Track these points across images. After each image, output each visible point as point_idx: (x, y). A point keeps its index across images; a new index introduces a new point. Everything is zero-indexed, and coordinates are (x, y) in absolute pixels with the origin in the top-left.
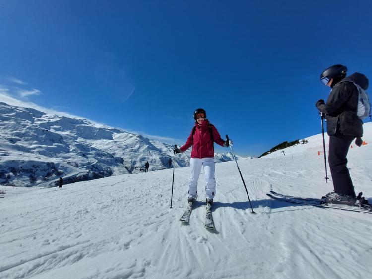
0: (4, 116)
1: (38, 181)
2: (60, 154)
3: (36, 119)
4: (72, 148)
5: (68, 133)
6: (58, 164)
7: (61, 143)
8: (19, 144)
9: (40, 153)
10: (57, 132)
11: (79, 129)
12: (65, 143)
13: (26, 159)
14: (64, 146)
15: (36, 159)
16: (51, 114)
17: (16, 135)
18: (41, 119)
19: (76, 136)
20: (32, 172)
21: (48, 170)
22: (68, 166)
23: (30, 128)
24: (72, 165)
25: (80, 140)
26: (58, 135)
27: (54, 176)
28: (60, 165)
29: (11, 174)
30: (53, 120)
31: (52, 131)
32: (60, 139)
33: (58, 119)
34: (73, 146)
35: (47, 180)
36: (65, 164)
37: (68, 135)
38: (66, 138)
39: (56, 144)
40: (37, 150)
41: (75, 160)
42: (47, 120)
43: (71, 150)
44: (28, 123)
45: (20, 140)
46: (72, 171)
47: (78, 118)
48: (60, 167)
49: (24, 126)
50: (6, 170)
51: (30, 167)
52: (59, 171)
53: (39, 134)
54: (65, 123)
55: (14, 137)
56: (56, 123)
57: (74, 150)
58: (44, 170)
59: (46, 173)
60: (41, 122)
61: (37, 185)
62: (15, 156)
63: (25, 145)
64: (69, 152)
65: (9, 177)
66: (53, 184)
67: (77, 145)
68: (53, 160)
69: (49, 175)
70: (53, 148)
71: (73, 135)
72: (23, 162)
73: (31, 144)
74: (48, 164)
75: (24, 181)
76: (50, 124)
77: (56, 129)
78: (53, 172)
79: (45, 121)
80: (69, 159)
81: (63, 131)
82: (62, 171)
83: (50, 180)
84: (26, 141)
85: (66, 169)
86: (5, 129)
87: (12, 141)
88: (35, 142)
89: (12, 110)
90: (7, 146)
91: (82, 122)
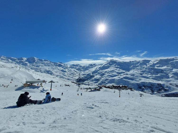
0: (137, 65)
1: (155, 92)
2: (164, 79)
3: (147, 64)
4: (171, 75)
5: (165, 67)
6: (164, 85)
7: (163, 73)
8: (144, 75)
9: (153, 79)
10: (159, 68)
11: (172, 64)
12: (165, 73)
13: (148, 82)
14: (165, 74)
15: (152, 82)
16: (153, 60)
17: (142, 72)
18: (150, 63)
19: (171, 68)
20: (151, 88)
21: (159, 87)
22: (170, 86)
23: (146, 68)
24: (173, 86)
25: (174, 70)
26: (160, 69)
27: (163, 91)
28: (165, 85)
29: (143, 87)
30: (155, 63)
31: (156, 68)
32: (162, 71)
33: (158, 61)
34: (171, 74)
35: (160, 93)
36: (168, 84)
37: (166, 68)
38: (165, 70)
39: (160, 74)
40: (151, 77)
41: (175, 83)
42: (152, 63)
43: (170, 77)
44: (145, 66)
45: (144, 74)
46: (174, 89)
47: (169, 58)
48: (165, 86)
49: (144, 68)
50: (142, 85)
51: (150, 85)
52: (165, 88)
53: (150, 70)
54: (162, 63)
55: (141, 73)
56: (157, 63)
57: (173, 77)
58: (157, 87)
59: (158, 89)
60: (150, 65)
61: (155, 94)
62: (143, 80)
63: (146, 76)
64: (169, 78)
65: (143, 89)
66: (164, 95)
67: (173, 74)
68: (160, 82)
69: (160, 90)
70: (158, 76)
71: (169, 68)
72: (147, 83)
73: (148, 75)
74: (158, 84)
75: (149, 91)
76: (154, 65)
77: (158, 67)
78: (162, 89)
79: (151, 64)
80: (170, 82)
81: (162, 67)
82: (167, 89)
83: (161, 93)
84: (146, 74)
85: (170, 88)
86: (138, 70)
87: (141, 74)
88: (149, 74)
89: (138, 63)
90: (140, 76)
91: (173, 59)
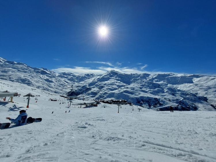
0: (137, 78)
1: (152, 107)
2: (160, 94)
3: (147, 78)
4: (166, 90)
5: (162, 82)
6: (159, 99)
7: (159, 88)
8: (143, 89)
9: (151, 93)
10: (157, 83)
11: (168, 79)
12: (161, 88)
13: (146, 96)
14: (161, 89)
15: (150, 96)
16: (153, 74)
18: (149, 77)
19: (167, 83)
20: (149, 102)
21: (155, 102)
22: (165, 100)
23: (146, 82)
24: (167, 100)
25: (169, 85)
26: (157, 84)
27: (158, 105)
28: (161, 100)
29: (142, 102)
30: (154, 77)
31: (154, 82)
32: (159, 86)
33: (156, 76)
34: (166, 89)
35: (156, 107)
36: (163, 99)
37: (162, 83)
38: (162, 85)
39: (157, 88)
40: (149, 92)
41: (168, 97)
42: (151, 77)
43: (165, 92)
44: (145, 80)
45: (143, 88)
46: (167, 104)
47: (166, 73)
48: (160, 101)
49: (144, 81)
50: (140, 100)
51: (148, 100)
52: (161, 103)
53: (149, 84)
54: (160, 77)
55: (141, 87)
56: (156, 78)
57: (167, 91)
58: (154, 102)
59: (154, 103)
60: (149, 79)
61: (151, 108)
62: (142, 94)
63: (145, 90)
64: (164, 93)
65: (142, 103)
66: (159, 110)
67: (168, 89)
68: (157, 97)
69: (156, 104)
70: (155, 91)
71: (165, 83)
72: (145, 97)
73: (147, 89)
74: (155, 99)
75: (147, 106)
76: (153, 79)
77: (156, 81)
78: (158, 103)
79: (151, 78)
80: (165, 97)
81: (159, 81)
82: (162, 103)
84: (145, 88)
85: (164, 102)
86: (138, 84)
87: (141, 88)
88: (148, 88)
89: (139, 76)
90: (140, 90)
91: (169, 75)
